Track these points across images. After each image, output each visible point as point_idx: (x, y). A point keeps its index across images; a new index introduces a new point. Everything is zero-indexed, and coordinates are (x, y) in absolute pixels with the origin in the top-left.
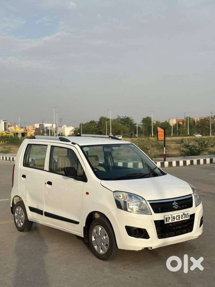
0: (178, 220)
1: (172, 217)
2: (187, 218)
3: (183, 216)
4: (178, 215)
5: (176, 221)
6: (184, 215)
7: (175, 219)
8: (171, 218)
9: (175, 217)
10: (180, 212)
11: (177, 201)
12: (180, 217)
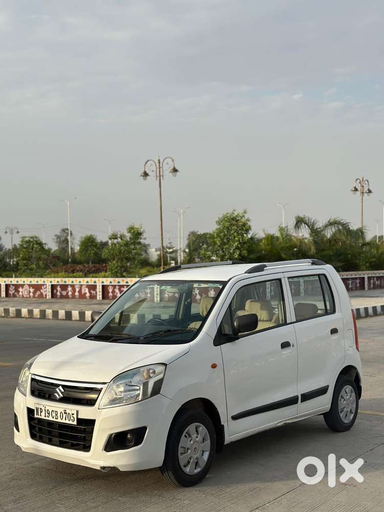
0: (54, 420)
1: (45, 410)
2: (71, 422)
3: (64, 416)
4: (55, 409)
5: (50, 418)
6: (65, 413)
7: (50, 415)
8: (43, 411)
9: (50, 413)
10: (60, 407)
11: (64, 387)
12: (59, 415)
